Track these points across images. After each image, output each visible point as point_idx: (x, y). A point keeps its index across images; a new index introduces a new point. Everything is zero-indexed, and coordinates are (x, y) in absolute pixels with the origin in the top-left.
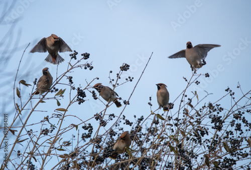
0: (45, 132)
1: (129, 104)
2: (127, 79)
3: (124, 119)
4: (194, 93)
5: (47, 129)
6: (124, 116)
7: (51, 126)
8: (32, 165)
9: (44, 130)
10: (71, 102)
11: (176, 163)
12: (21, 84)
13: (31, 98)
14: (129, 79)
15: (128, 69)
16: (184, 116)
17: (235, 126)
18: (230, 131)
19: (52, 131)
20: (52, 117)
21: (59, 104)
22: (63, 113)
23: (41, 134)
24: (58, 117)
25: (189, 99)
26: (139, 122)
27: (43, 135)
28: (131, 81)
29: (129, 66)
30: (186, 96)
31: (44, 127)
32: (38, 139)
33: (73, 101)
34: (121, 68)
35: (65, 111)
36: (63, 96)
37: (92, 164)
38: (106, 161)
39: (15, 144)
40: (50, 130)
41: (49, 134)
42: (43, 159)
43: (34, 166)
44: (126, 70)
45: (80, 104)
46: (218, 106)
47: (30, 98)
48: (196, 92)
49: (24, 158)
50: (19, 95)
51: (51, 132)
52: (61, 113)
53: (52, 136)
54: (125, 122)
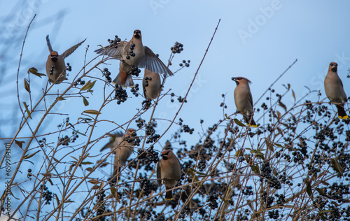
0: (65, 141)
1: (186, 102)
2: (181, 65)
3: (181, 124)
4: (287, 86)
5: (67, 137)
6: (181, 120)
7: (73, 133)
8: (48, 192)
9: (63, 139)
10: (105, 101)
11: (261, 192)
12: (31, 74)
13: (45, 95)
14: (184, 64)
15: (182, 49)
16: (270, 120)
17: (344, 133)
18: (339, 142)
19: (75, 139)
20: (78, 123)
21: (86, 103)
22: (94, 116)
23: (59, 145)
24: (86, 122)
25: (277, 95)
26: (210, 133)
27: (62, 146)
28: (188, 66)
29: (181, 46)
30: (273, 91)
31: (63, 135)
32: (55, 152)
33: (110, 99)
34: (172, 49)
35: (98, 113)
36: (92, 91)
37: (141, 194)
38: (160, 190)
39: (21, 161)
40: (72, 138)
41: (70, 144)
42: (64, 184)
43: (51, 193)
44: (179, 51)
45: (119, 103)
46: (320, 104)
47: (43, 95)
48: (289, 85)
49: (38, 182)
50: (28, 88)
51: (73, 142)
52: (92, 117)
53: (75, 148)
54: (183, 128)
